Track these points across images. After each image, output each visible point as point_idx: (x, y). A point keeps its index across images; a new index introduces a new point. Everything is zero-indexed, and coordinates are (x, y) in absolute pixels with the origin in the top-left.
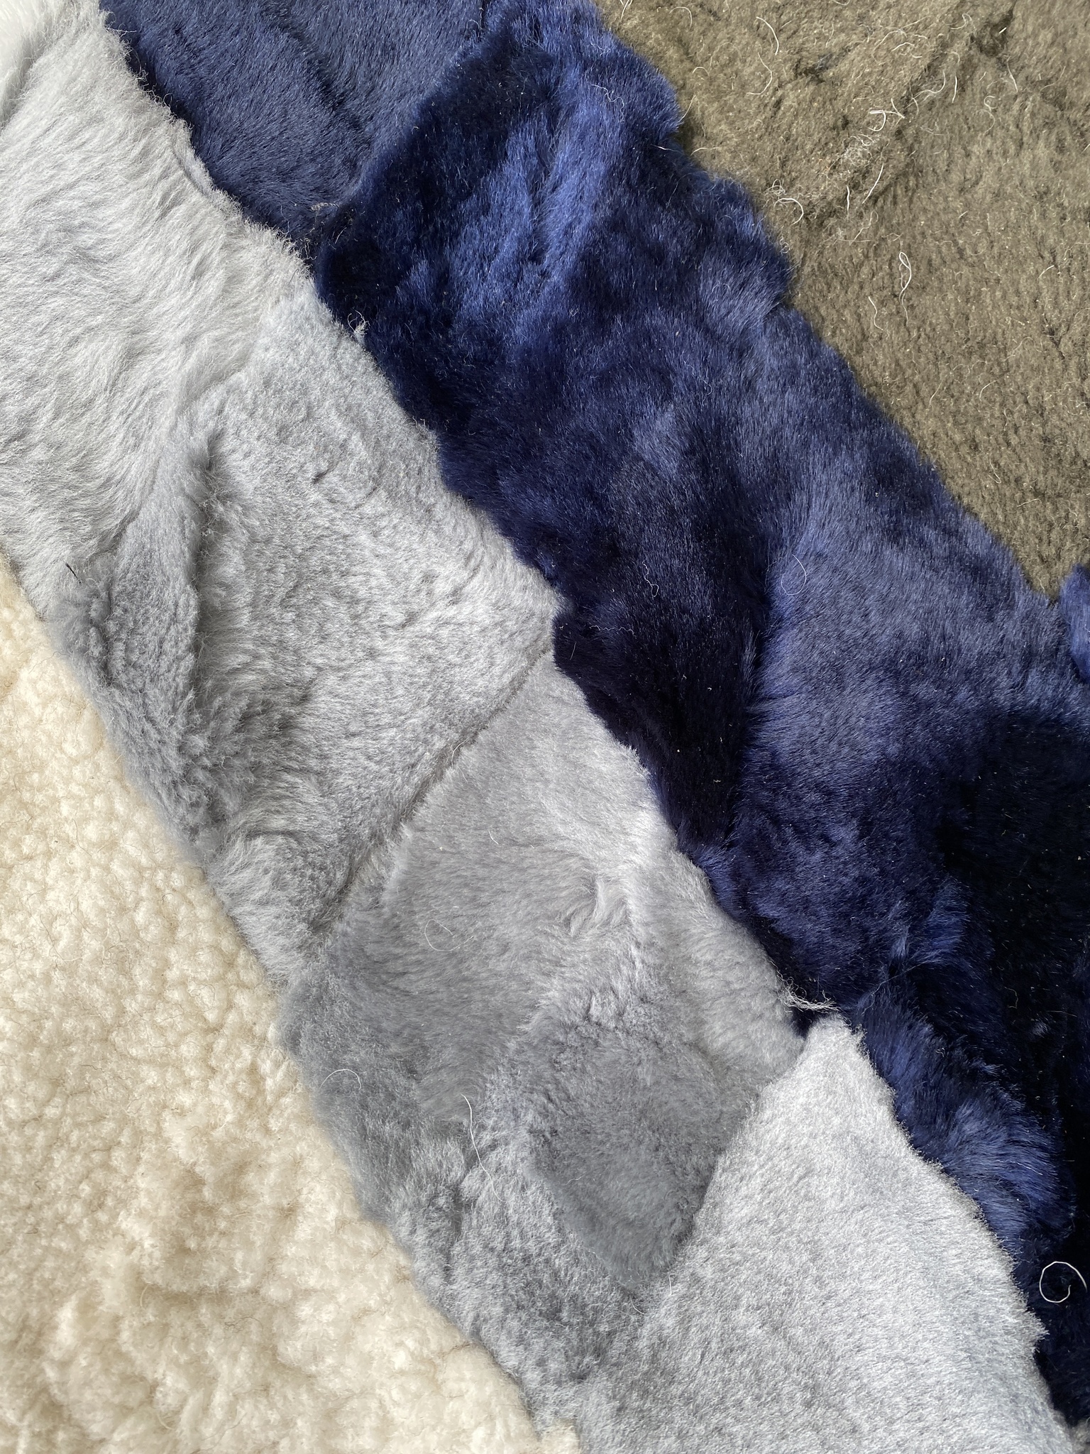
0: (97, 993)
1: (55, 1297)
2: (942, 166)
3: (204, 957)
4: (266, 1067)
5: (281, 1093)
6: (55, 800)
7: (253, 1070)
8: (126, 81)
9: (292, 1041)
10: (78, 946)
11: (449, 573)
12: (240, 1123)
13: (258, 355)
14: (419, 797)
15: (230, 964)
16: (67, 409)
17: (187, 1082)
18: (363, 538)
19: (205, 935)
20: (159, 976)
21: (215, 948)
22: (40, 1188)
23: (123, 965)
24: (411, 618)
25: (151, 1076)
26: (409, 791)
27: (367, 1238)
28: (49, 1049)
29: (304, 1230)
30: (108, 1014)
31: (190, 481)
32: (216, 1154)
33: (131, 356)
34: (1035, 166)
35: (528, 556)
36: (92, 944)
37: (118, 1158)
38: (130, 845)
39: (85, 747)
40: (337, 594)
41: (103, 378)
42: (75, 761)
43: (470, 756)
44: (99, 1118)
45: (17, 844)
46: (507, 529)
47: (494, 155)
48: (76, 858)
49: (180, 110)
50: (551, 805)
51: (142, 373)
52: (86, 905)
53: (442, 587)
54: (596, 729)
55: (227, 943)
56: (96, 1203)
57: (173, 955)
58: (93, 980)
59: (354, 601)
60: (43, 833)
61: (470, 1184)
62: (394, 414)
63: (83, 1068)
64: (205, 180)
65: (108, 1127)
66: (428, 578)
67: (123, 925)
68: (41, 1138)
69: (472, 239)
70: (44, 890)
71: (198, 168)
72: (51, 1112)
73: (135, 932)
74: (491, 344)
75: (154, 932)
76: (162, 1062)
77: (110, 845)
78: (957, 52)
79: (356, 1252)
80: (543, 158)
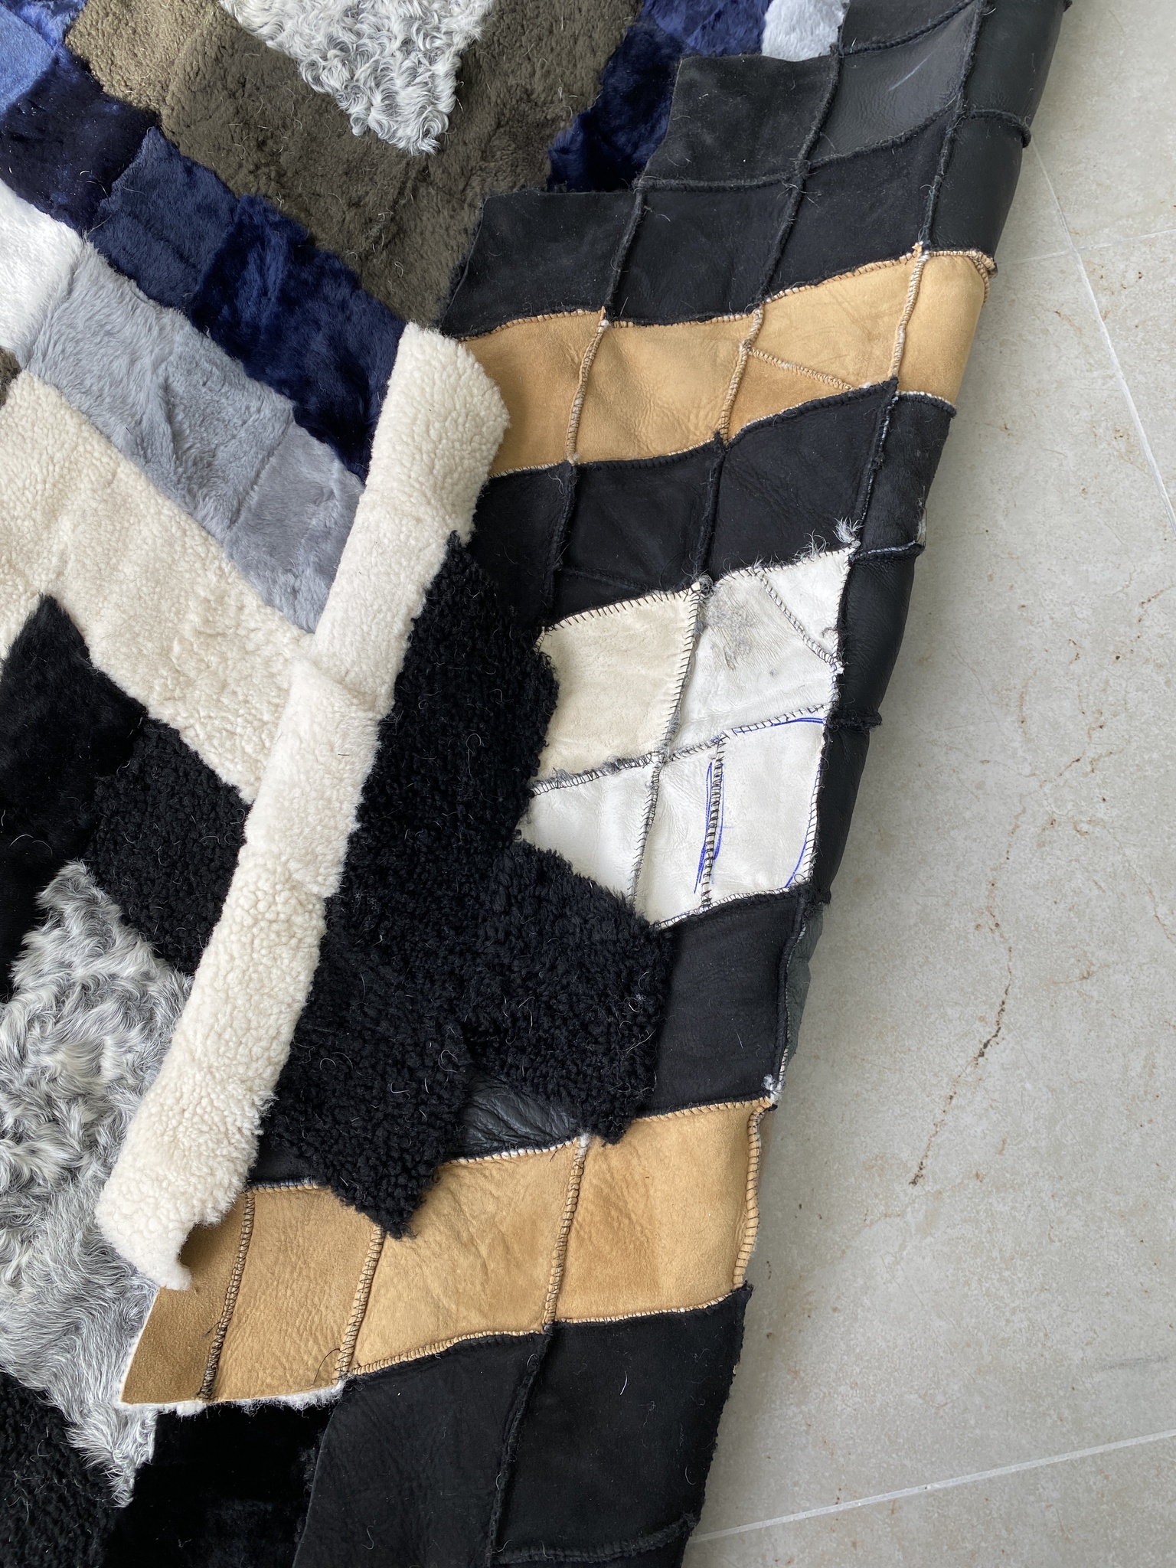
0: (164, 556)
1: (171, 640)
2: (413, 227)
3: (197, 538)
4: (224, 565)
5: (230, 573)
6: (138, 505)
7: (220, 568)
8: (110, 271)
9: (231, 556)
10: (154, 542)
11: (254, 405)
12: (218, 581)
13: (176, 350)
14: (258, 476)
15: (206, 540)
16: (115, 383)
17: (199, 575)
18: (223, 400)
19: (196, 532)
20: (183, 546)
21: (200, 535)
22: (159, 611)
23: (171, 545)
24: (245, 422)
25: (187, 575)
26: (253, 474)
27: (269, 610)
28: (152, 573)
29: (247, 611)
30: (169, 560)
31: (161, 393)
32: (212, 592)
33: (133, 362)
34: (444, 218)
35: (280, 391)
36: (159, 542)
37: (182, 600)
38: (165, 511)
39: (145, 486)
40: (218, 420)
41: (124, 371)
42: (141, 492)
43: (273, 460)
44: (173, 590)
45: (128, 521)
46: (270, 384)
47: (244, 264)
48: (149, 519)
49: (131, 277)
50: (304, 470)
51: (138, 366)
52: (155, 532)
53: (253, 410)
54: (314, 442)
55: (204, 534)
56: (178, 613)
57: (187, 539)
58: (162, 551)
59: (224, 421)
60: (136, 516)
61: (297, 585)
62: (226, 359)
63: (165, 577)
64: (145, 298)
65: (177, 592)
66: (248, 408)
67: (169, 533)
68: (156, 597)
69: (243, 294)
70: (140, 532)
71: (141, 294)
72: (157, 590)
73: (173, 535)
74: (256, 328)
75: (179, 534)
76: (189, 571)
77: (159, 513)
78: (409, 185)
79: (266, 614)
80: (262, 259)
